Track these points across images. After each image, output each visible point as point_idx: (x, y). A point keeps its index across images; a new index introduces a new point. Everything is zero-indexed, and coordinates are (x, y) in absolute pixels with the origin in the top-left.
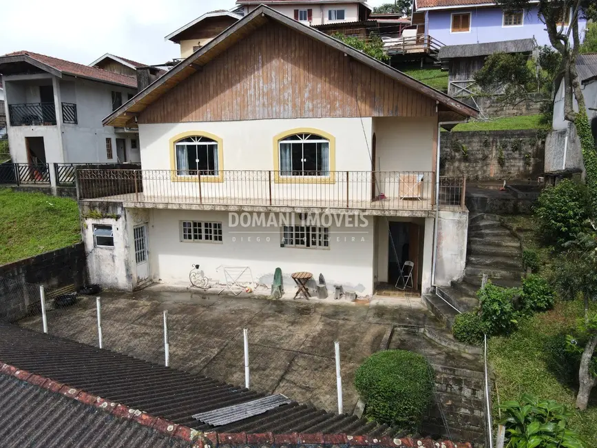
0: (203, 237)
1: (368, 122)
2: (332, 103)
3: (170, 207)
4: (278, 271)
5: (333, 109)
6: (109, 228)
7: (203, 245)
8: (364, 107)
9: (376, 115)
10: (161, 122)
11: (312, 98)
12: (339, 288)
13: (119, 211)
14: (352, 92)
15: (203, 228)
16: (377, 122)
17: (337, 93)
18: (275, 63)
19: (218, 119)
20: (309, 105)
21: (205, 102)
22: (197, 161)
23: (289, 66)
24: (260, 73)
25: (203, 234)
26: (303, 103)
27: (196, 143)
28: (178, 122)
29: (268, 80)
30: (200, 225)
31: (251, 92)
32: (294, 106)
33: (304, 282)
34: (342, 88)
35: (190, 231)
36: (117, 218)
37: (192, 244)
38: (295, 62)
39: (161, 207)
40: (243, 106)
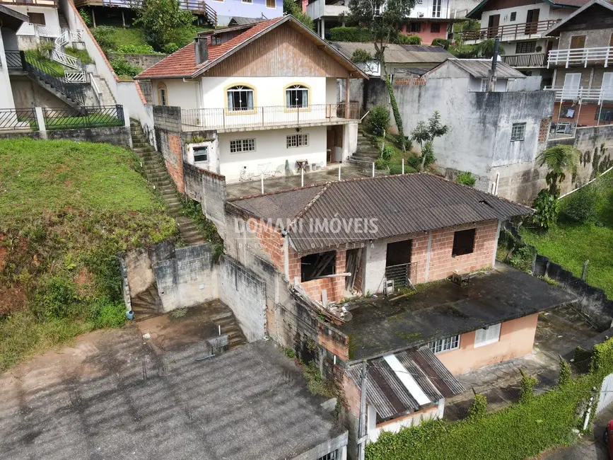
0: (242, 149)
1: (323, 80)
2: (311, 69)
3: (247, 130)
4: (287, 161)
5: (311, 72)
6: (204, 148)
7: (243, 154)
8: (323, 72)
9: (327, 76)
10: (219, 76)
11: (302, 66)
12: (313, 165)
13: (214, 136)
14: (319, 65)
15: (242, 144)
16: (328, 79)
17: (313, 64)
18: (285, 45)
19: (254, 75)
20: (300, 70)
21: (246, 64)
22: (240, 101)
23: (291, 47)
24: (276, 50)
25: (242, 148)
26: (298, 69)
27: (240, 90)
28: (230, 76)
29: (281, 54)
30: (240, 142)
31: (272, 60)
32: (294, 70)
33: (299, 164)
34: (315, 62)
35: (240, 146)
36: (212, 141)
37: (237, 154)
38: (295, 46)
39: (242, 130)
40: (268, 68)
